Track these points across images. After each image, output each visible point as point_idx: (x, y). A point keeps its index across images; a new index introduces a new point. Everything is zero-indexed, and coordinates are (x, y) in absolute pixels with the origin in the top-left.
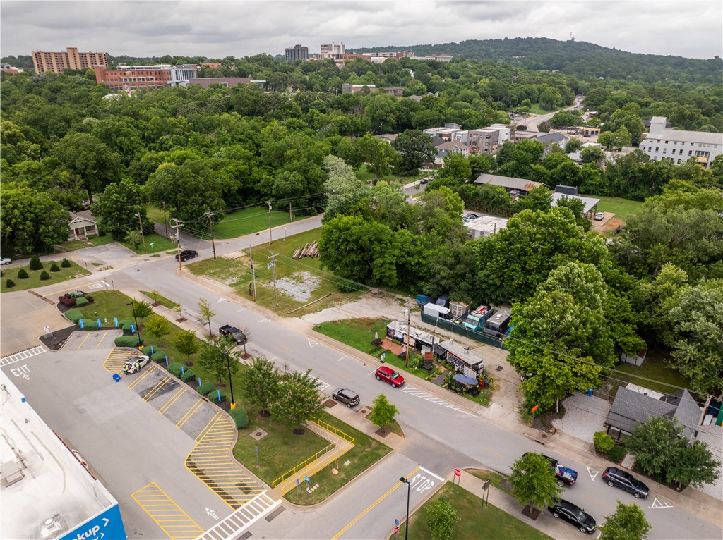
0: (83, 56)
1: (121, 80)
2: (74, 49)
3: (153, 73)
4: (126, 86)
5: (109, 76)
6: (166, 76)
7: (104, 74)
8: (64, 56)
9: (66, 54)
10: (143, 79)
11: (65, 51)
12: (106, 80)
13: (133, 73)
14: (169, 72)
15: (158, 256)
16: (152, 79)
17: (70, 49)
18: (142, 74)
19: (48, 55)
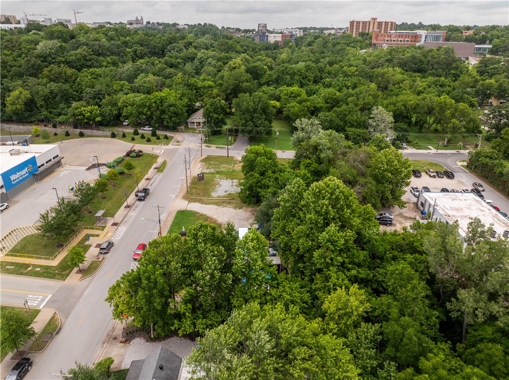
0: (380, 24)
1: (384, 40)
2: (375, 19)
3: (410, 37)
4: (385, 45)
5: (380, 38)
6: (418, 39)
7: (377, 36)
8: (368, 23)
9: (370, 22)
10: (401, 41)
11: (370, 20)
12: (377, 40)
13: (396, 36)
14: (421, 36)
15: (209, 147)
16: (408, 41)
17: (372, 19)
18: (402, 37)
19: (358, 23)
